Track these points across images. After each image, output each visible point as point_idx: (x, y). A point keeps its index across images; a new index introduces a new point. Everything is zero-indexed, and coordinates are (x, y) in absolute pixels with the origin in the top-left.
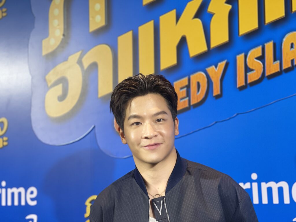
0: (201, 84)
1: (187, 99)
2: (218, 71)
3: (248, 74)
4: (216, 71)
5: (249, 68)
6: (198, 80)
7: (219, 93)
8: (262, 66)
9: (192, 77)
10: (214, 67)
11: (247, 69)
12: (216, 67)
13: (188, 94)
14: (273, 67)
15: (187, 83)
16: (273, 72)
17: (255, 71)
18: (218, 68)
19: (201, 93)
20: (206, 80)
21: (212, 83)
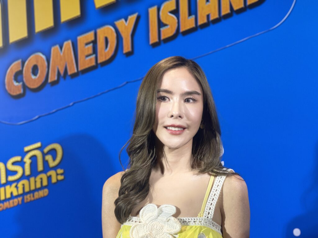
0: (109, 39)
1: (94, 56)
2: (128, 24)
3: (162, 29)
4: (126, 24)
5: (163, 23)
6: (106, 35)
7: (130, 50)
8: (176, 21)
9: (99, 31)
10: (123, 20)
11: (161, 24)
12: (126, 20)
13: (95, 51)
14: (188, 23)
15: (93, 39)
16: (188, 27)
17: (169, 27)
18: (128, 22)
19: (109, 50)
20: (115, 35)
21: (122, 39)
